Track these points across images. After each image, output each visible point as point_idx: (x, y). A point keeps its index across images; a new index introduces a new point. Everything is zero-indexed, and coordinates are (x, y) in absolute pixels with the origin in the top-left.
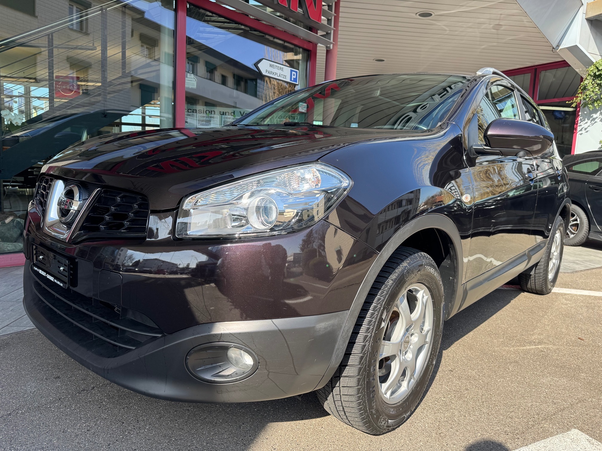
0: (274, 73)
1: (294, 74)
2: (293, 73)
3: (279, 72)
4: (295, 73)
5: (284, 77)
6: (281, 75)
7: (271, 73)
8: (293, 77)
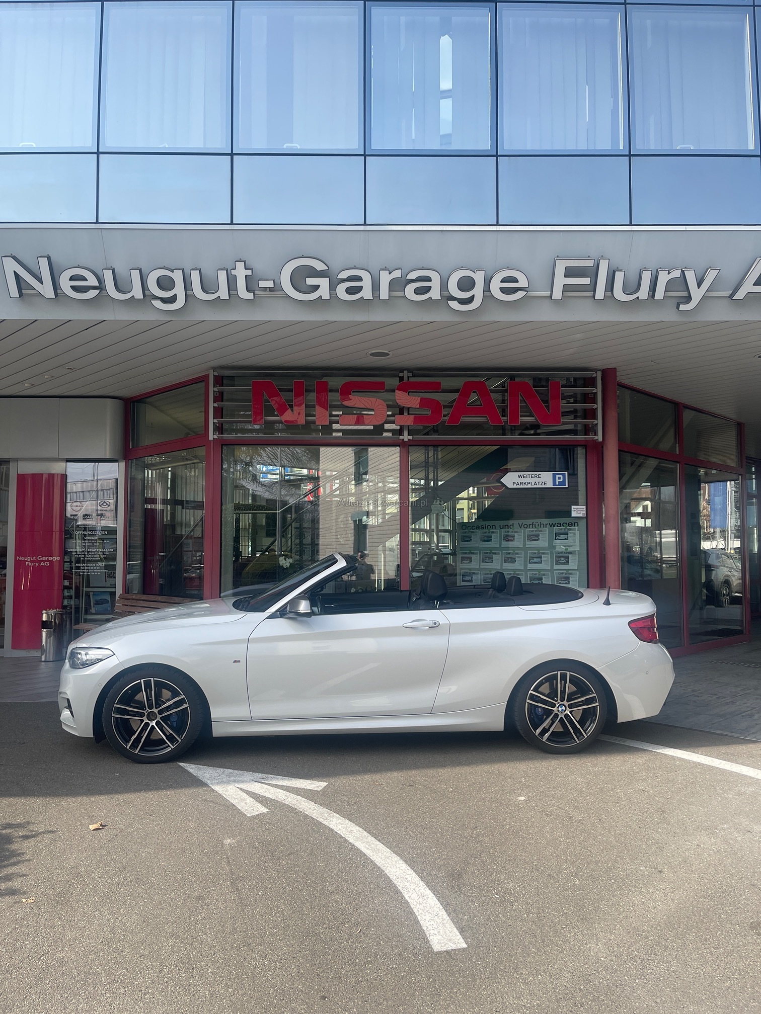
0: (527, 483)
1: (559, 478)
2: (557, 476)
3: (533, 481)
4: (561, 476)
5: (543, 484)
6: (537, 483)
7: (521, 483)
8: (558, 480)
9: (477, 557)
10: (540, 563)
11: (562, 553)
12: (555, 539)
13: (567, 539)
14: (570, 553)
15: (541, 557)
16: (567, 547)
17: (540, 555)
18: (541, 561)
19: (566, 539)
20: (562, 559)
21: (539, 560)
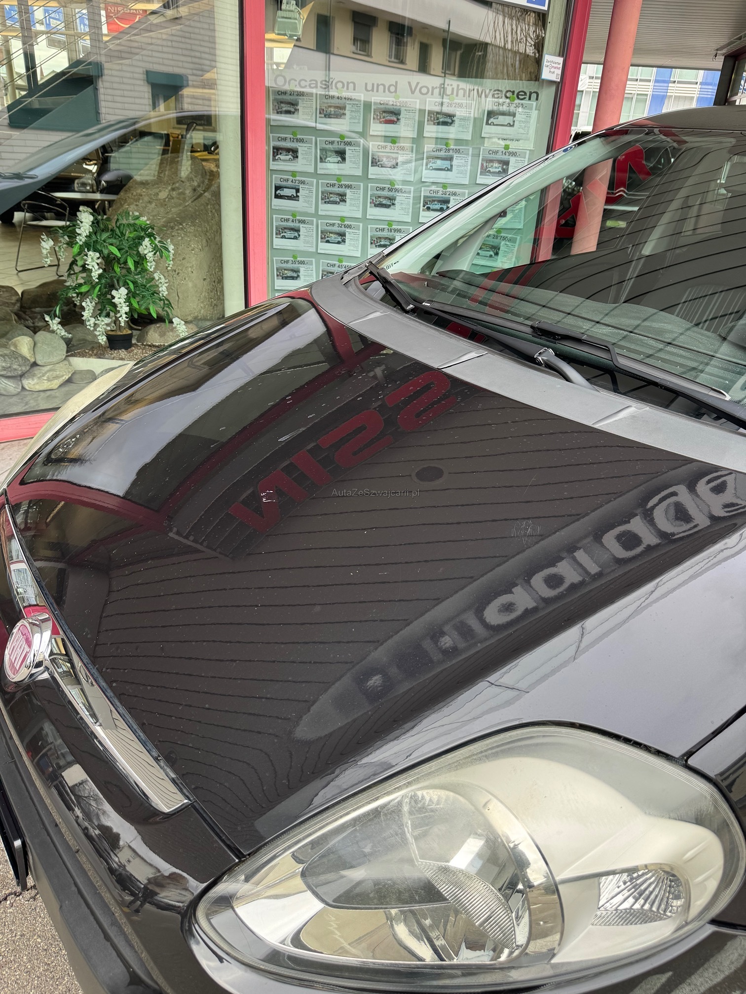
9: (310, 148)
10: (448, 170)
11: (496, 152)
12: (487, 123)
13: (513, 126)
14: (514, 154)
15: (451, 159)
16: (508, 142)
17: (451, 153)
18: (451, 166)
19: (510, 125)
20: (496, 165)
21: (446, 164)
